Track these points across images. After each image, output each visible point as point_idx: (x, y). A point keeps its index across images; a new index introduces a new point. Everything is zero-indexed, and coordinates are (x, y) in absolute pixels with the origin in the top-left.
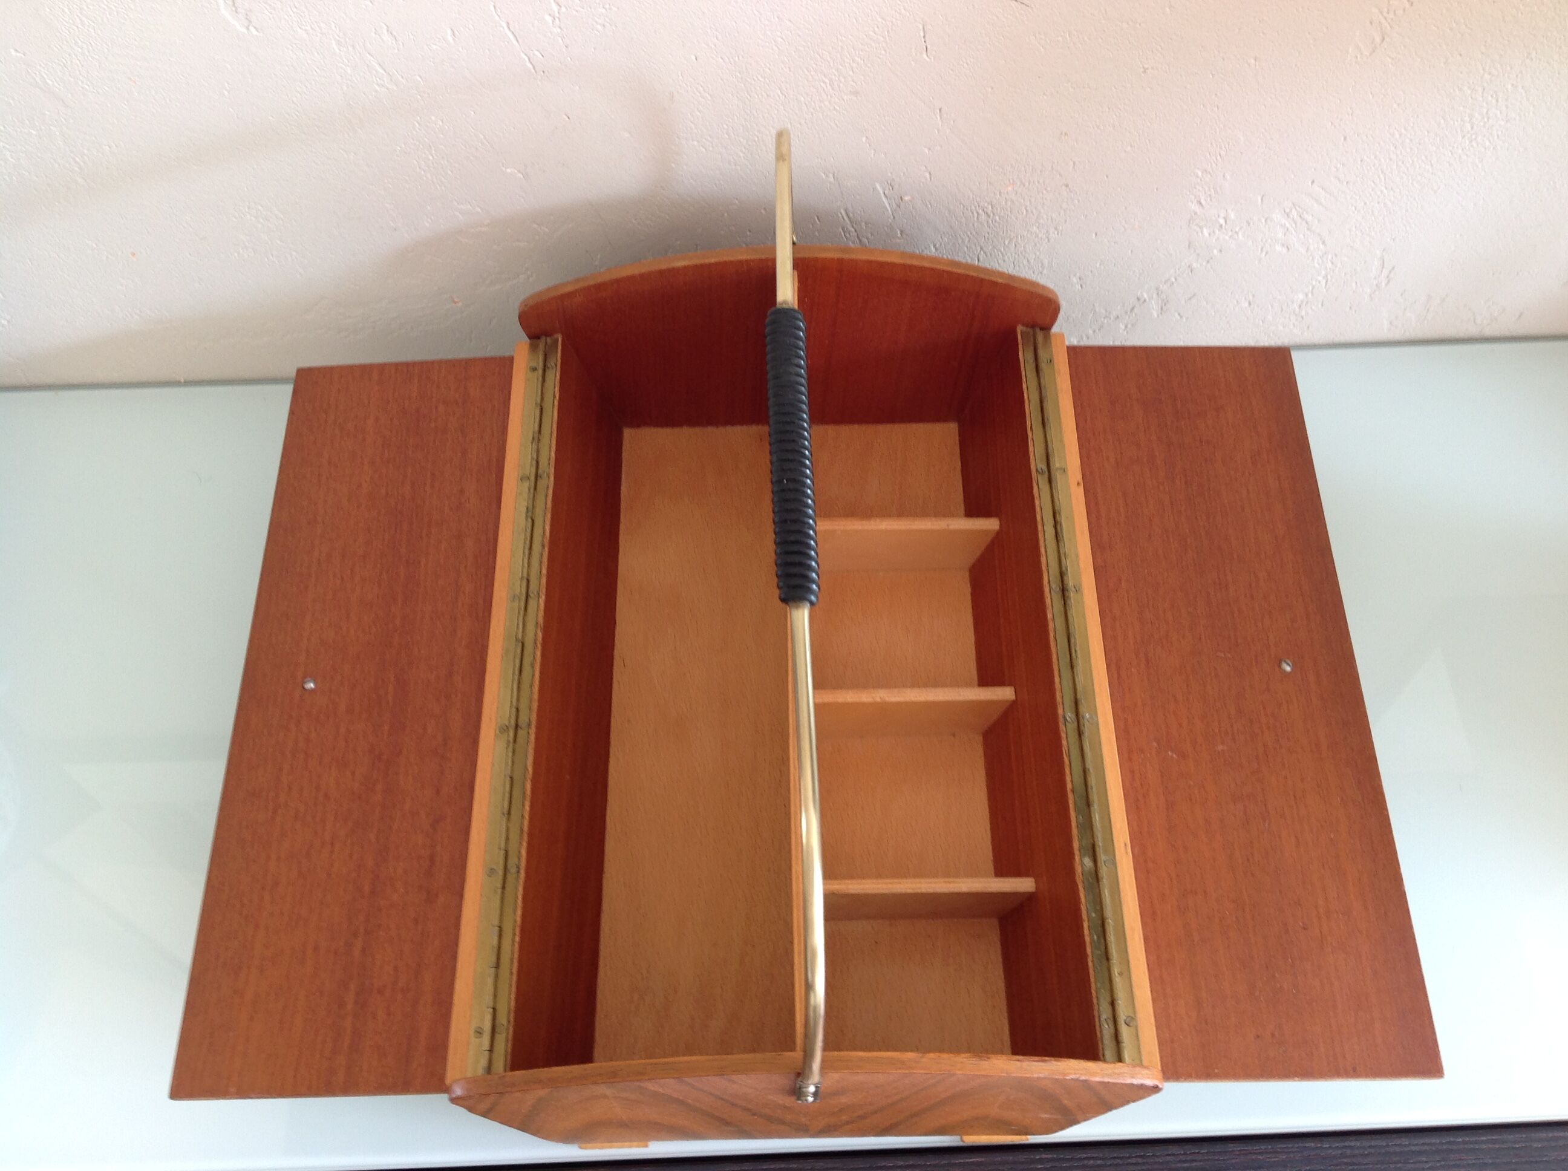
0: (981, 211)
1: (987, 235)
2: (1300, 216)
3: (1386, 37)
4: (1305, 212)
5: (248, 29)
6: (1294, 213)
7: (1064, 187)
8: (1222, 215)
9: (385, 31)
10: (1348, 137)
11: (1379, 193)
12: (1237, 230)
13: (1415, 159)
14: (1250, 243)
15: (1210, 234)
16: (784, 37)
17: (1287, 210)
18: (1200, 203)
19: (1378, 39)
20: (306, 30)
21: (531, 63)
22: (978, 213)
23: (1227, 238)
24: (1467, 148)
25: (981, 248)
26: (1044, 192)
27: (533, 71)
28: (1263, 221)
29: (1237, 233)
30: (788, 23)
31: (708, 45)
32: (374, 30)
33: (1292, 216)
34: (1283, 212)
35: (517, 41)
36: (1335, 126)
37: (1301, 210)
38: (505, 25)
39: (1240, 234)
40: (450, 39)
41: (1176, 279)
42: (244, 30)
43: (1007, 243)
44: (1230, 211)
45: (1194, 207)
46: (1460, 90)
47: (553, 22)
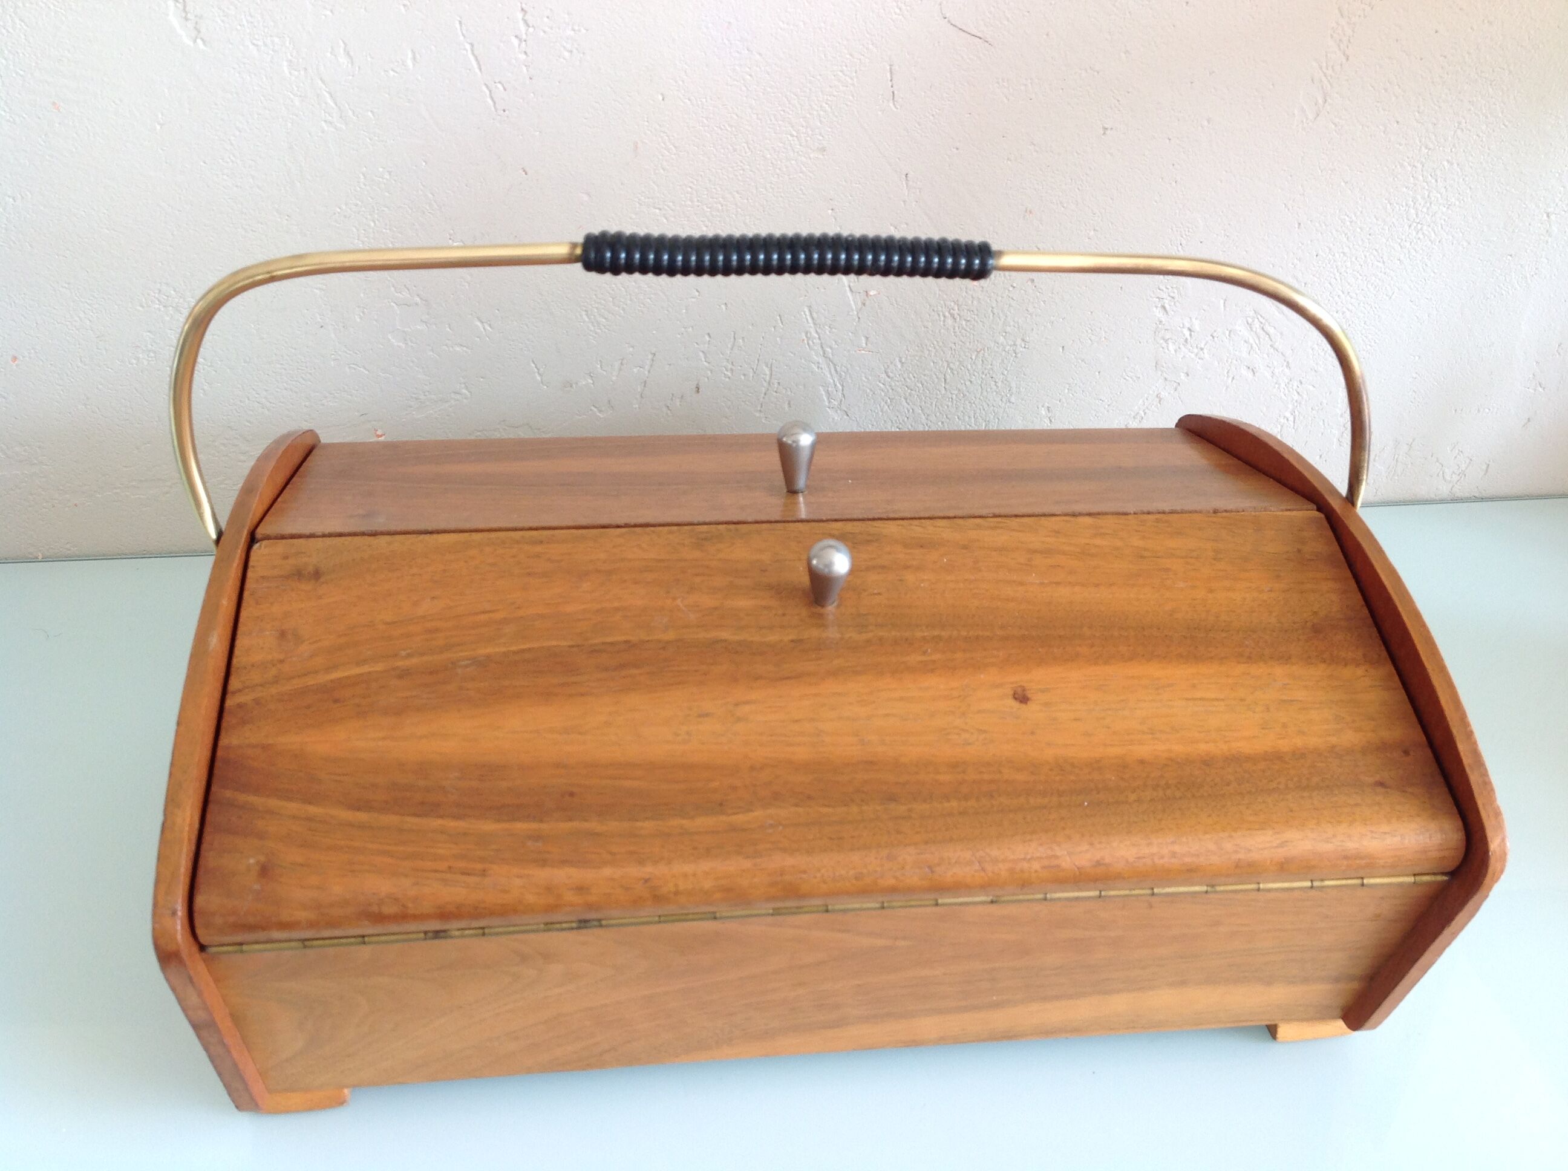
0: (947, 314)
1: (953, 347)
2: (1263, 329)
3: (1328, 98)
4: (1267, 324)
5: (195, 41)
6: (1257, 325)
7: (1029, 283)
8: (1187, 325)
9: (342, 51)
10: (1302, 225)
11: (1336, 298)
12: (1203, 346)
13: (1368, 254)
14: (1216, 363)
15: (1176, 351)
16: (753, 74)
17: (1250, 320)
18: (1164, 307)
19: (1320, 101)
20: (257, 45)
21: (492, 98)
22: (944, 316)
23: (1193, 356)
24: (1415, 241)
25: (948, 366)
26: (1011, 289)
27: (493, 109)
28: (1227, 333)
29: (1202, 349)
30: (758, 56)
31: (676, 82)
32: (330, 50)
33: (1254, 329)
34: (1246, 322)
35: (480, 70)
36: (1289, 210)
37: (1263, 321)
38: (468, 47)
39: (1205, 351)
40: (410, 63)
41: (1145, 413)
42: (191, 44)
43: (974, 357)
44: (1194, 320)
45: (1159, 313)
46: (1402, 166)
47: (519, 45)
